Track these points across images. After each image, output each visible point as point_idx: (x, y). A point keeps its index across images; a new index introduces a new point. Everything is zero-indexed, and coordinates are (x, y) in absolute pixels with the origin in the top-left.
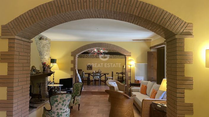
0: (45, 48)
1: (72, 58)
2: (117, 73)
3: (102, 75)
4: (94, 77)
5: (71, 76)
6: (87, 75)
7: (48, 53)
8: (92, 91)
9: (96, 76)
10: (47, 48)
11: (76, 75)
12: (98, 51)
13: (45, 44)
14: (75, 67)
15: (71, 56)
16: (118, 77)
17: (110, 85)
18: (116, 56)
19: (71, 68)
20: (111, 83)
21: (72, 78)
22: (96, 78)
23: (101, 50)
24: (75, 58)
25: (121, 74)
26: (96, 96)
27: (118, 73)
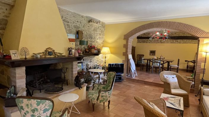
0: (97, 31)
1: (124, 42)
2: (186, 61)
3: (165, 62)
4: (154, 64)
5: (123, 61)
6: (146, 61)
7: (101, 36)
8: (145, 80)
9: (156, 63)
10: (100, 31)
11: (128, 60)
12: (161, 35)
13: (98, 27)
14: (127, 51)
15: (124, 39)
16: (188, 66)
17: (166, 79)
18: (187, 41)
19: (123, 53)
20: (167, 76)
21: (124, 64)
22: (156, 65)
23: (165, 33)
24: (127, 42)
25: (192, 62)
26: (148, 87)
27: (188, 61)
